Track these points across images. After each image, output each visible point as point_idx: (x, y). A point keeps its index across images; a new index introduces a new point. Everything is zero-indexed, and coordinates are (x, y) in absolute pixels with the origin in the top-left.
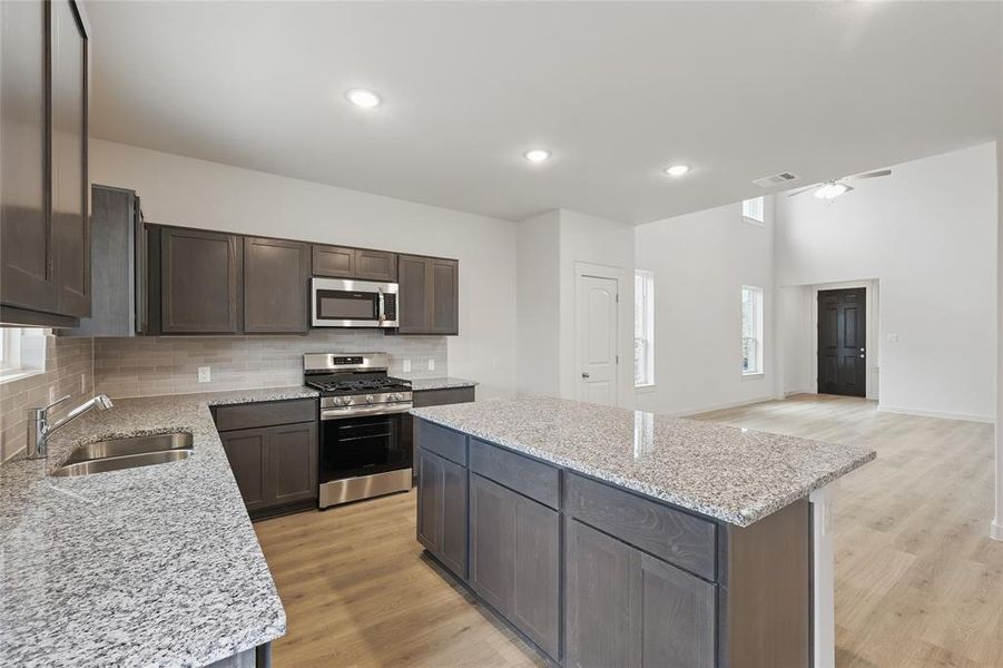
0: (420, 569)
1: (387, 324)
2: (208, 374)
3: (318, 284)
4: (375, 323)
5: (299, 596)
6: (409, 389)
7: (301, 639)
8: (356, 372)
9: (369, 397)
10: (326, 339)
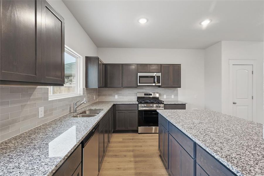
0: (158, 159)
1: (158, 84)
2: (117, 97)
3: (139, 74)
4: (154, 84)
5: (125, 156)
6: (163, 104)
7: (121, 168)
8: (150, 98)
9: (151, 105)
10: (142, 89)
